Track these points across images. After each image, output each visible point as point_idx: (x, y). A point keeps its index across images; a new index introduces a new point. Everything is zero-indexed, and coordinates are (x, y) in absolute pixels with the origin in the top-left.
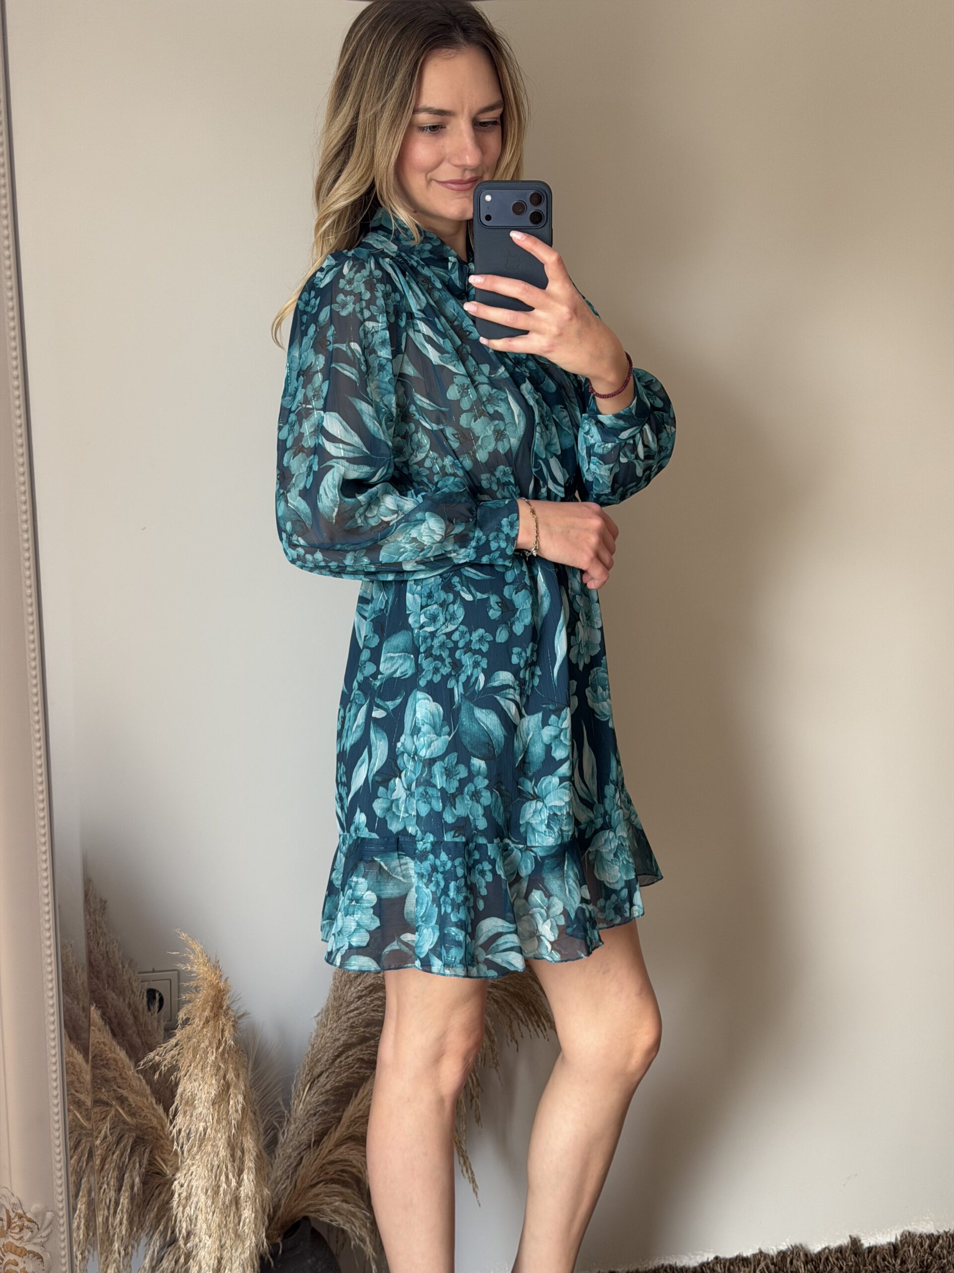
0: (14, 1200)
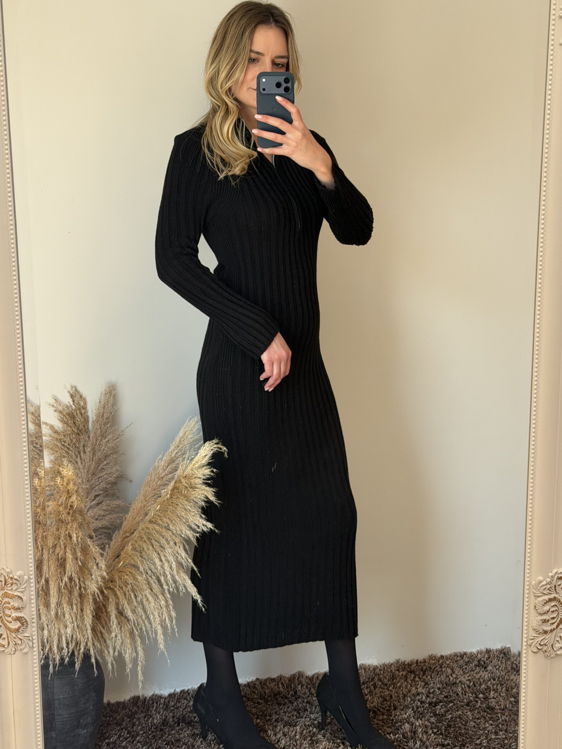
0: (8, 570)
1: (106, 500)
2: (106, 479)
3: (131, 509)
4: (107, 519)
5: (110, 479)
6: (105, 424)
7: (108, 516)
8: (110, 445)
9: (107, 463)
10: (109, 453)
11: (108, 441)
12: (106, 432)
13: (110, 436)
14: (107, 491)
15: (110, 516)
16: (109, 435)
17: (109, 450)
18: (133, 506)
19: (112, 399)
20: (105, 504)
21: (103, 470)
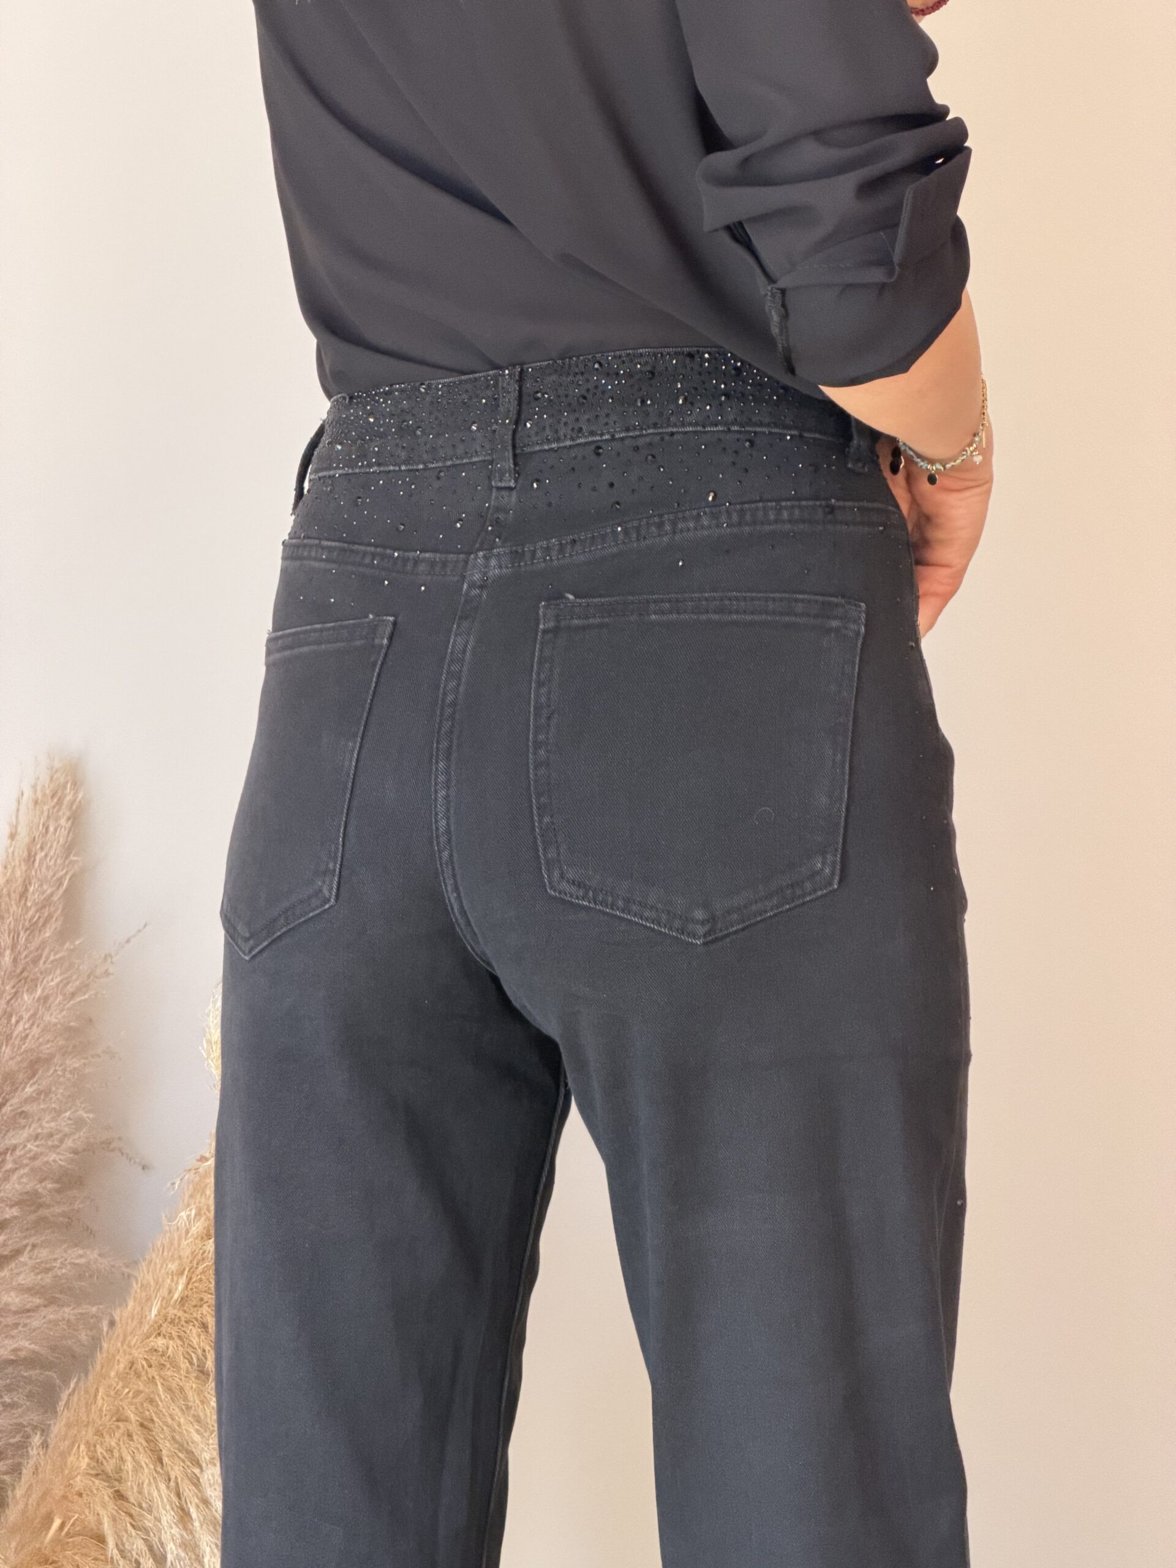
1: (34, 1246)
2: (34, 1158)
3: (135, 1287)
4: (35, 1323)
5: (53, 1157)
6: (33, 928)
7: (44, 1311)
8: (53, 1017)
9: (39, 1093)
10: (46, 1049)
11: (45, 999)
12: (35, 961)
13: (54, 980)
14: (40, 1206)
15: (51, 1314)
16: (46, 972)
17: (48, 1037)
18: (144, 1275)
19: (63, 822)
20: (31, 1263)
21: (23, 1122)
